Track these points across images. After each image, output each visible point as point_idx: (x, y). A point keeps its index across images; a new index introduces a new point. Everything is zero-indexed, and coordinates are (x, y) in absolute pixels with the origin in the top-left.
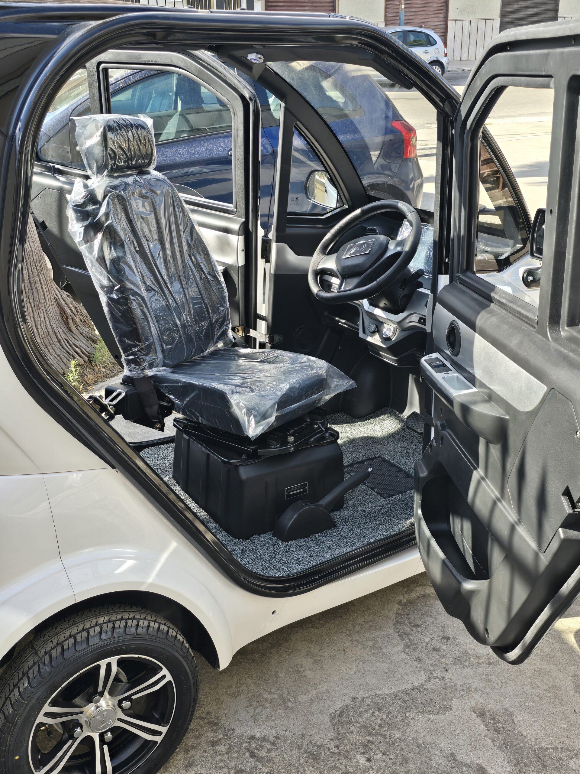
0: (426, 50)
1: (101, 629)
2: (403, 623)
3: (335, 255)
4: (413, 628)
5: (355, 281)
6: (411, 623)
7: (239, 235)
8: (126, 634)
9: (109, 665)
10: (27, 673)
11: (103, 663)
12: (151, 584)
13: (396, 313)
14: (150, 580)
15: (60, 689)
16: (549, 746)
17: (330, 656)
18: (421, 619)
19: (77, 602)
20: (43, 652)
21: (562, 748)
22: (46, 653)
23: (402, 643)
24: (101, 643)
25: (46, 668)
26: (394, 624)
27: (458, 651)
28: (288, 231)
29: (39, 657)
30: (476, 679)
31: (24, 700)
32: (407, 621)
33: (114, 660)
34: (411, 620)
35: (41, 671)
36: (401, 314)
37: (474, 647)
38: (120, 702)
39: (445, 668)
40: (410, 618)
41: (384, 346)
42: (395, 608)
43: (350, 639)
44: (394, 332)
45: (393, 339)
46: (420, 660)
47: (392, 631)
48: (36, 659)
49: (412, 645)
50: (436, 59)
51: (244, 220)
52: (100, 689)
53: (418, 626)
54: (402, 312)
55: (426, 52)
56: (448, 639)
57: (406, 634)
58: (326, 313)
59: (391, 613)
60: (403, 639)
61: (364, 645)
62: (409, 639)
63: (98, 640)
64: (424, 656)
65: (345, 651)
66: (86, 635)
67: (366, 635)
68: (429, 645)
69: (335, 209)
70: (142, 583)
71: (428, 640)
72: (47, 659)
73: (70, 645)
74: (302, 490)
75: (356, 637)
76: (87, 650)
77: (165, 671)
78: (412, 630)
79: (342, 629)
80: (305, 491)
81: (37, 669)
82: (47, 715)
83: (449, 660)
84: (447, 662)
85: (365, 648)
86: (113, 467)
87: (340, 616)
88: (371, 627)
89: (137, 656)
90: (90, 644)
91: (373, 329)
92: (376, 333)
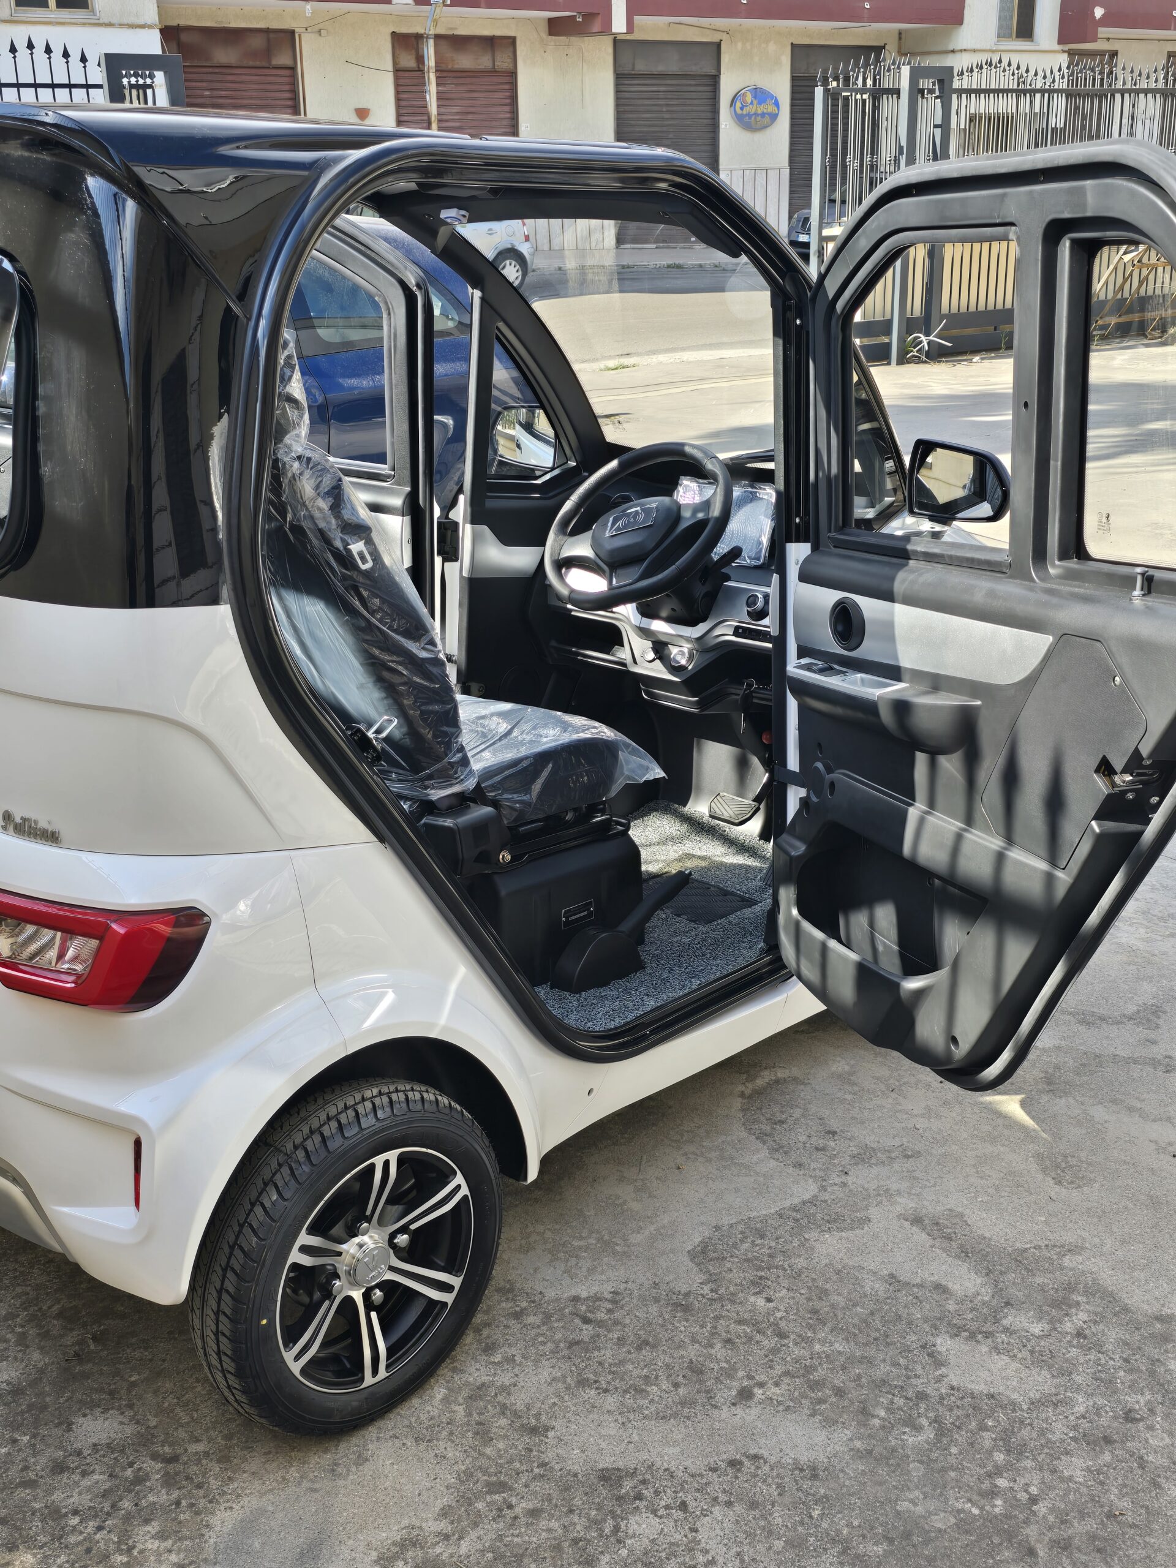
0: (490, 230)
1: (374, 1104)
2: (756, 1121)
3: (588, 535)
4: (775, 1126)
6: (770, 1119)
7: (403, 516)
8: (410, 1110)
9: (386, 1164)
10: (271, 1180)
11: (379, 1161)
12: (445, 1029)
13: (692, 623)
14: (443, 1021)
15: (323, 1202)
16: (1028, 1246)
17: (657, 1178)
18: (782, 1112)
19: (349, 1053)
21: (1047, 1246)
23: (766, 1147)
24: (378, 1125)
25: (303, 1167)
26: (744, 1124)
27: (855, 1146)
28: (490, 504)
30: (894, 1179)
31: (274, 1221)
32: (762, 1118)
33: (392, 1155)
34: (769, 1116)
35: (296, 1173)
36: (701, 624)
37: (877, 1139)
38: (393, 1236)
39: (842, 1171)
40: (766, 1113)
41: (677, 679)
42: (738, 1103)
43: (681, 1152)
44: (691, 658)
45: (690, 668)
46: (800, 1165)
47: (744, 1134)
49: (782, 1147)
50: (509, 246)
51: (409, 489)
52: (368, 1213)
53: (781, 1122)
54: (704, 620)
55: (491, 232)
56: (834, 1133)
57: (766, 1135)
59: (733, 1110)
60: (764, 1143)
61: (706, 1157)
62: (775, 1141)
63: (374, 1120)
64: (804, 1160)
65: (679, 1168)
66: (354, 1114)
67: (705, 1144)
68: (807, 1145)
71: (803, 1138)
72: (300, 1154)
73: (334, 1131)
74: (585, 913)
75: (691, 1148)
76: (360, 1135)
77: (459, 1179)
78: (774, 1129)
79: (663, 1140)
80: (590, 914)
81: (289, 1172)
82: (304, 1249)
83: (846, 1160)
84: (843, 1163)
85: (710, 1161)
86: (381, 839)
87: (653, 1124)
88: (707, 1131)
89: (423, 1150)
90: (363, 1126)
91: (651, 655)
92: (658, 661)
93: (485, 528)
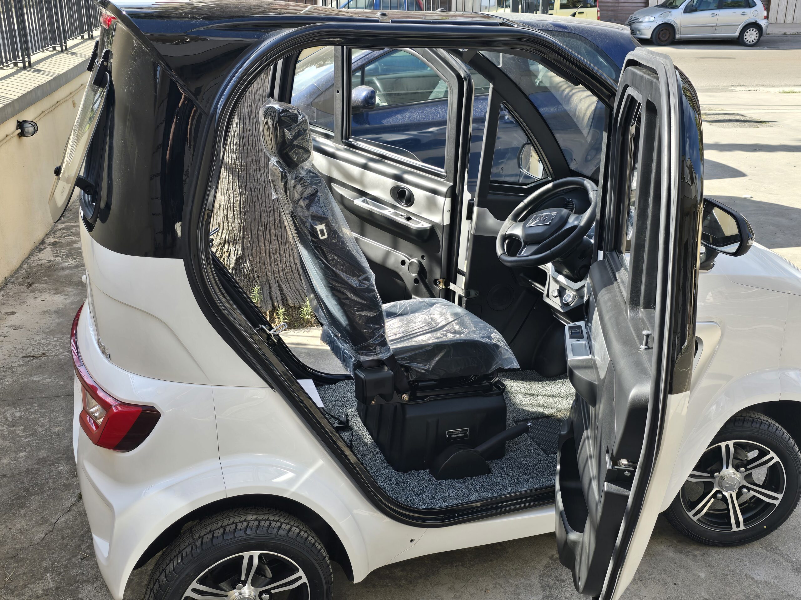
0: (744, 12)
1: (248, 524)
2: (548, 576)
3: (523, 223)
4: (557, 582)
5: (534, 248)
6: (557, 577)
7: (446, 197)
8: (268, 533)
9: (251, 558)
10: (181, 551)
11: (246, 555)
12: (294, 493)
13: (576, 281)
14: (293, 489)
15: (207, 570)
17: (470, 594)
19: (227, 497)
20: (197, 536)
22: (199, 537)
23: (543, 594)
24: (245, 537)
25: (197, 549)
26: (540, 576)
28: (490, 197)
29: (194, 540)
31: (176, 573)
32: (553, 575)
33: (256, 554)
34: (557, 575)
35: (193, 551)
36: (579, 282)
38: (261, 594)
40: (557, 572)
41: (562, 311)
42: (546, 561)
43: (494, 582)
44: (574, 298)
45: (571, 305)
47: (536, 581)
48: (191, 541)
49: (552, 597)
50: (754, 21)
51: (452, 184)
52: (243, 578)
53: (562, 581)
54: (581, 281)
55: (744, 14)
57: (548, 586)
58: (522, 275)
59: (540, 565)
60: (544, 590)
61: (506, 589)
62: (550, 591)
63: (243, 534)
65: (486, 591)
66: (234, 527)
67: (510, 581)
69: (541, 180)
70: (286, 491)
72: (199, 542)
73: (220, 534)
74: (463, 435)
75: (501, 581)
76: (233, 540)
77: (301, 573)
78: (555, 584)
79: (489, 572)
80: (466, 436)
81: (190, 550)
82: (194, 590)
85: (506, 592)
86: (272, 387)
87: (491, 561)
88: (517, 574)
89: (276, 554)
90: (236, 535)
91: (556, 294)
92: (558, 297)
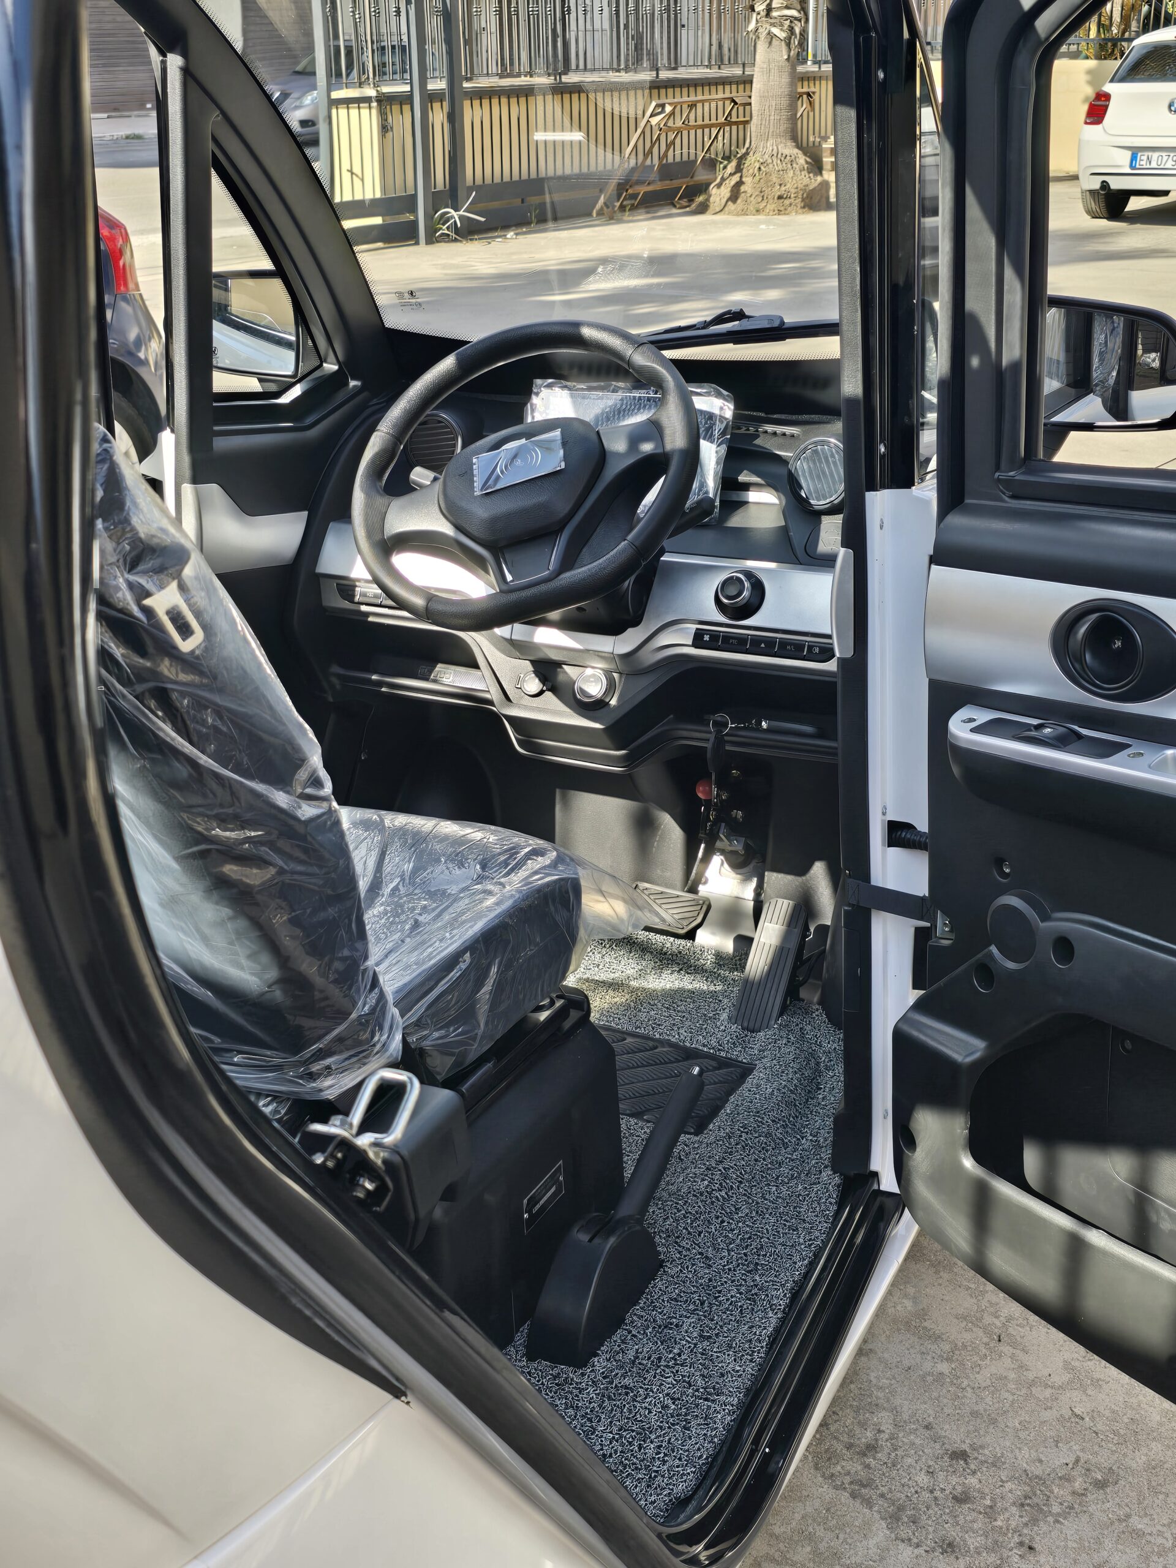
13: (613, 628)
18: (863, 1425)
27: (1011, 1478)
30: (1108, 1544)
36: (630, 631)
37: (1034, 1454)
39: (1021, 1544)
41: (594, 725)
44: (611, 684)
45: (614, 703)
46: (950, 1545)
47: (827, 1492)
54: (636, 622)
56: (960, 1455)
57: (863, 1486)
64: (953, 1533)
68: (938, 1494)
71: (923, 1479)
83: (1014, 1517)
84: (1013, 1524)
86: (395, 1388)
91: (533, 685)
92: (548, 694)
93: (214, 487)
